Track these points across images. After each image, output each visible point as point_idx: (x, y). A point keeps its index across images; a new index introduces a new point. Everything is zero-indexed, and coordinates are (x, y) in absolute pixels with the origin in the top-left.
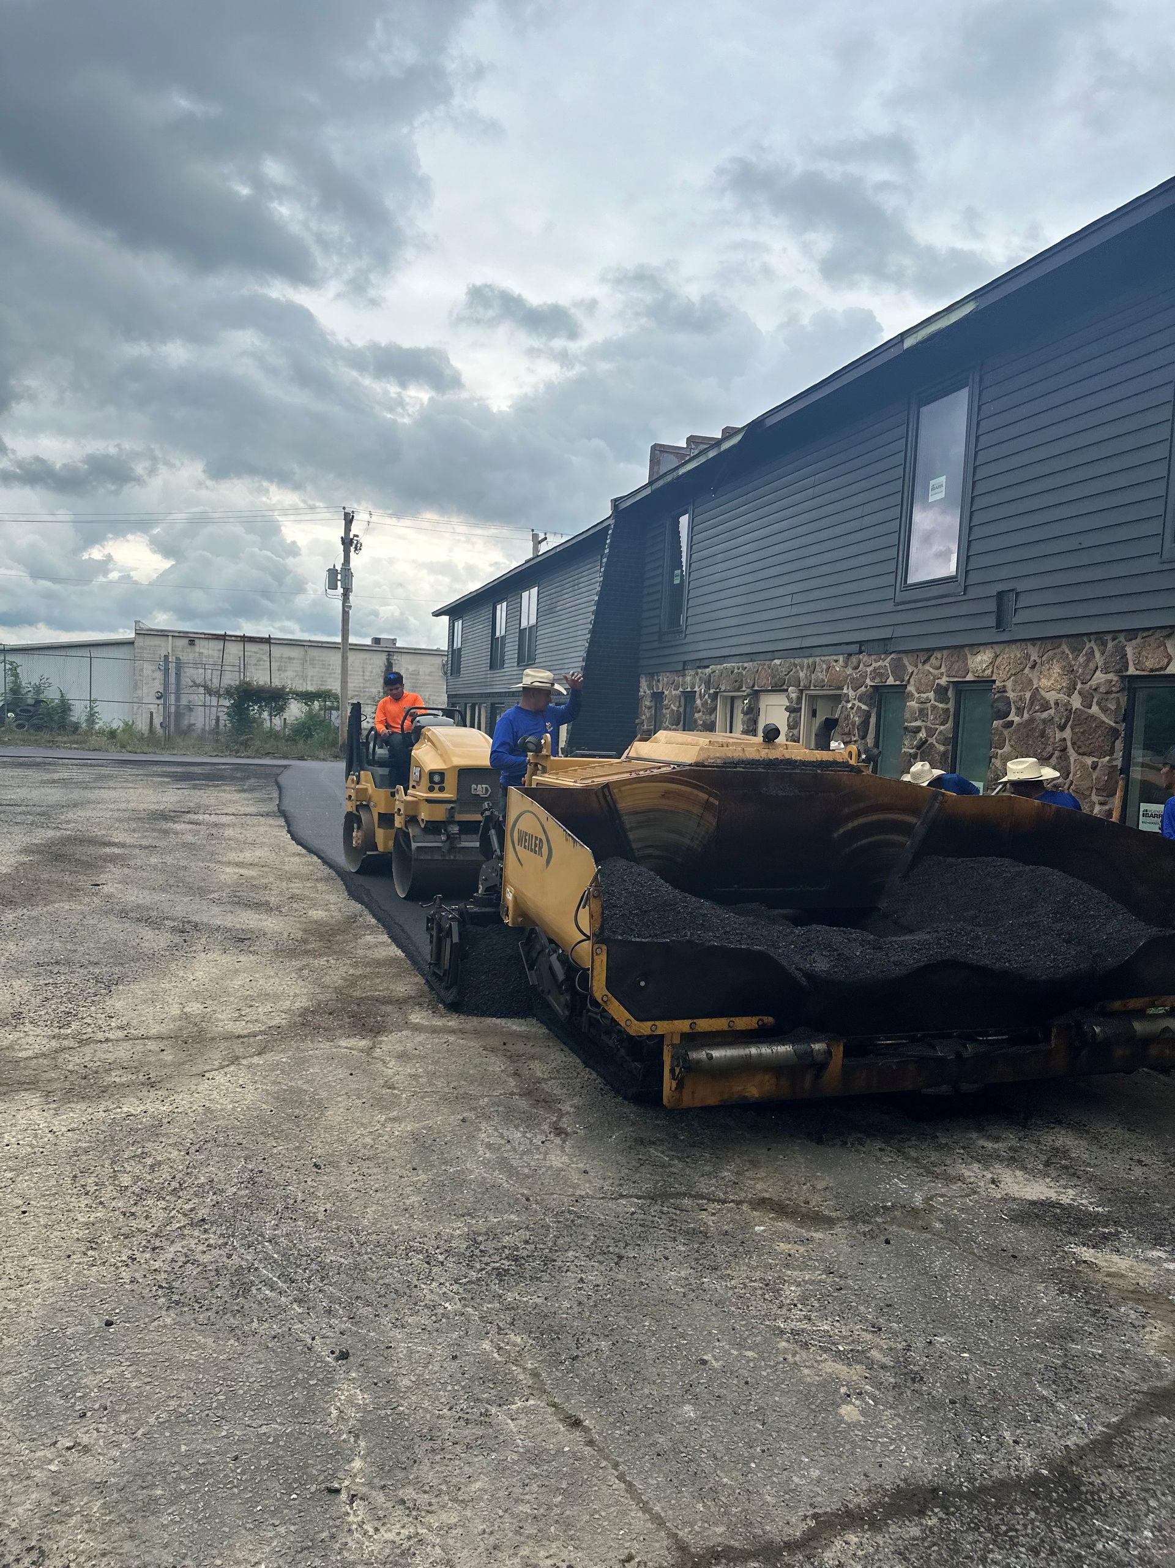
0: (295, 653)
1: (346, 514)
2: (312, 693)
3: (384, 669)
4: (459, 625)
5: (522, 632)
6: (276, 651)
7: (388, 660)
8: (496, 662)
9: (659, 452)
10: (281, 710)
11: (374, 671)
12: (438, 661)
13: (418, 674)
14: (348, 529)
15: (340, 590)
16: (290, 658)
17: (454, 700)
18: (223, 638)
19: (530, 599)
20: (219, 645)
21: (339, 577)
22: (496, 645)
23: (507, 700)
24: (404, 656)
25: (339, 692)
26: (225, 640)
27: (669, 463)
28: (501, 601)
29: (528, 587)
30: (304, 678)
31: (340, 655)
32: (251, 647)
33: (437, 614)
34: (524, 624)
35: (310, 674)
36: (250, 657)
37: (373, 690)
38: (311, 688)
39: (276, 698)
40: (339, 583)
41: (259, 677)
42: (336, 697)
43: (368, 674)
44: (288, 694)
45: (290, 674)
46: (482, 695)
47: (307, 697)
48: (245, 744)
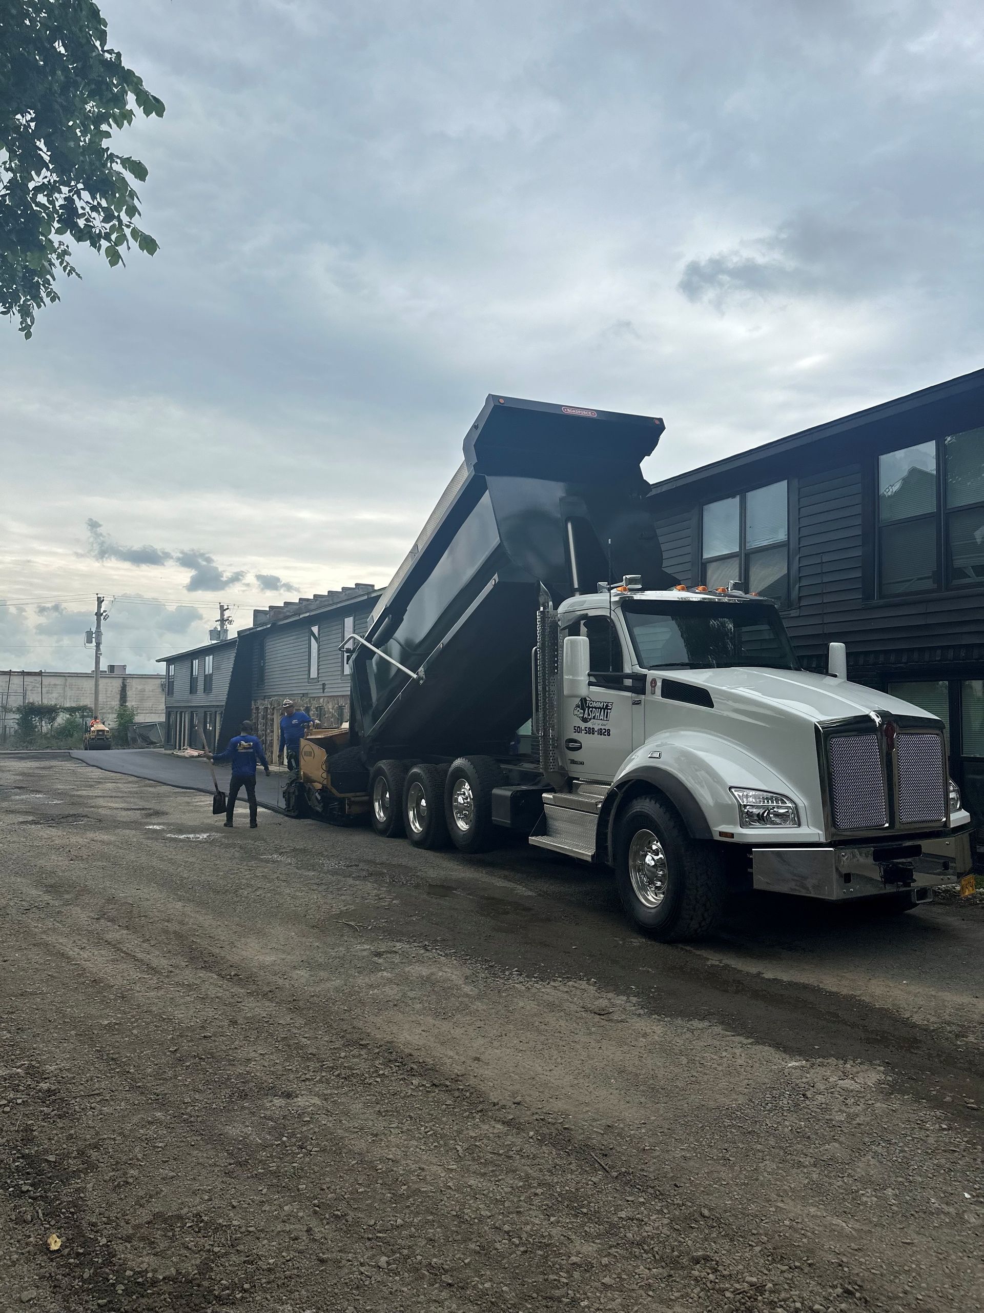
0: (59, 681)
1: (99, 598)
2: (74, 708)
3: (120, 689)
4: (172, 667)
5: (205, 676)
6: (46, 681)
7: (123, 683)
8: (193, 690)
9: (257, 613)
10: (54, 719)
11: (114, 690)
12: (158, 682)
13: (144, 691)
14: (99, 607)
15: (94, 644)
16: (55, 685)
17: (170, 710)
18: (9, 673)
19: (209, 660)
20: (7, 678)
21: (94, 636)
22: (193, 681)
23: (198, 709)
24: (134, 680)
25: (93, 706)
26: (10, 675)
27: (263, 618)
28: (195, 659)
29: (209, 655)
30: (65, 697)
31: (94, 683)
32: (28, 679)
33: (158, 661)
34: (207, 673)
35: (69, 695)
36: (28, 685)
37: (113, 703)
38: (74, 705)
39: (49, 712)
40: (94, 640)
41: (34, 698)
42: (90, 710)
43: (109, 692)
44: (58, 709)
45: (55, 695)
46: (186, 707)
47: (72, 710)
48: (30, 742)
